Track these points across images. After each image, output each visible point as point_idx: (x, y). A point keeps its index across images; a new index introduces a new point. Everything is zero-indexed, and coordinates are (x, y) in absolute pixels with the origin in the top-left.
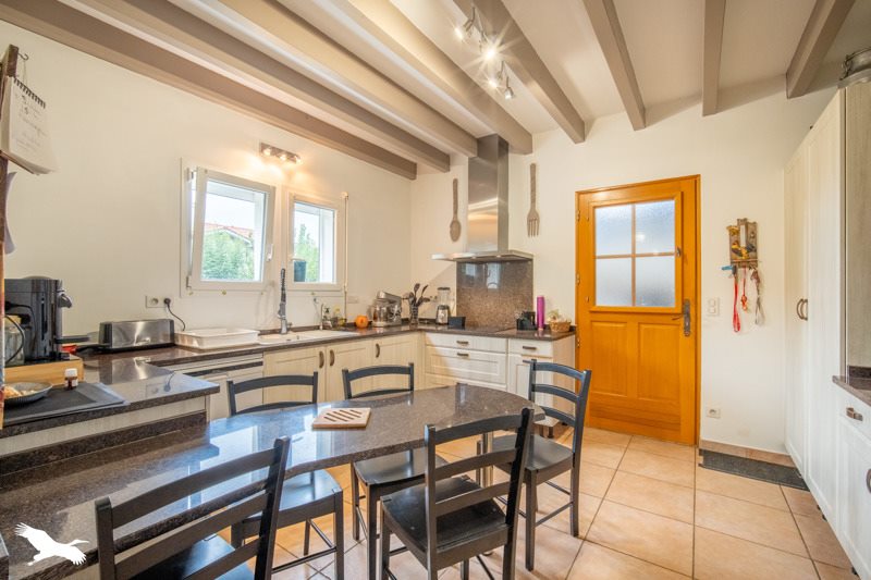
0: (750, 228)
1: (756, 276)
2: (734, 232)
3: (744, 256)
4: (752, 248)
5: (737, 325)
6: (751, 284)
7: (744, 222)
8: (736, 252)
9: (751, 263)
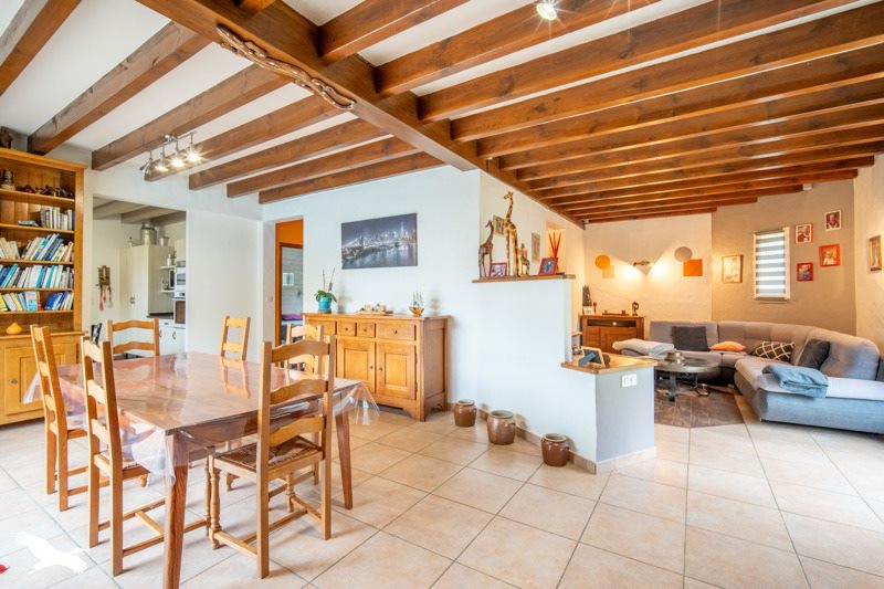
0: (107, 270)
1: (109, 289)
2: (101, 271)
3: (104, 280)
4: (108, 278)
5: (101, 307)
6: (107, 292)
7: (105, 267)
8: (102, 279)
9: (108, 284)
